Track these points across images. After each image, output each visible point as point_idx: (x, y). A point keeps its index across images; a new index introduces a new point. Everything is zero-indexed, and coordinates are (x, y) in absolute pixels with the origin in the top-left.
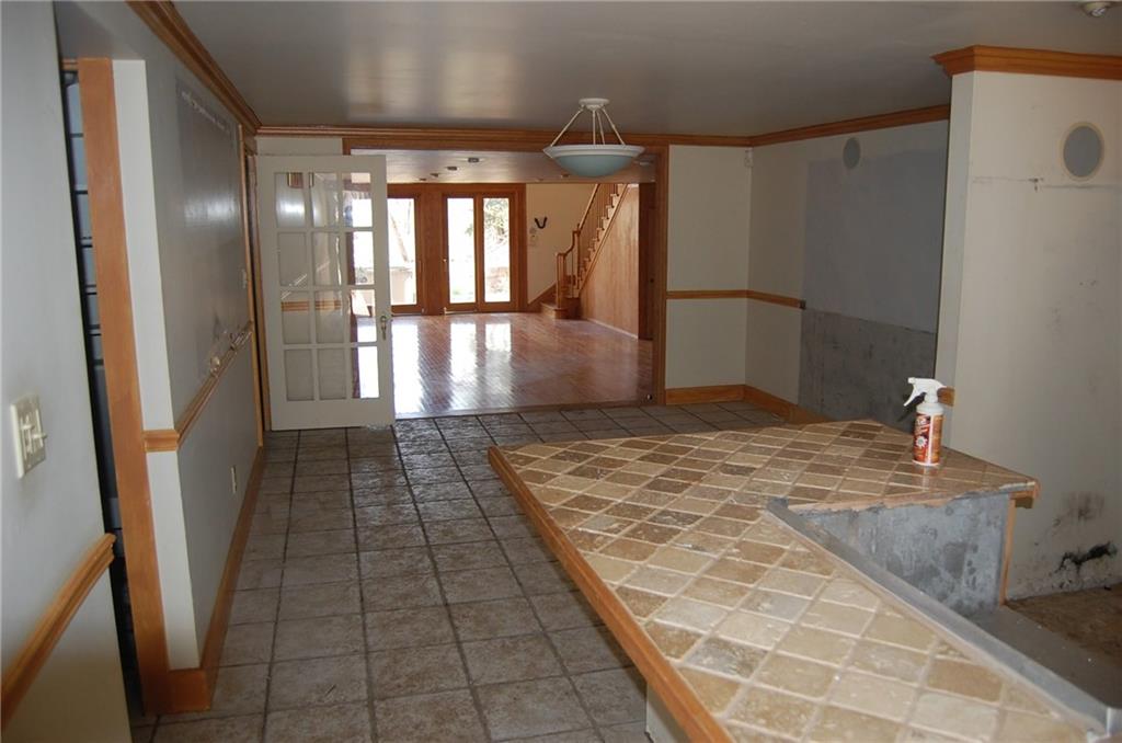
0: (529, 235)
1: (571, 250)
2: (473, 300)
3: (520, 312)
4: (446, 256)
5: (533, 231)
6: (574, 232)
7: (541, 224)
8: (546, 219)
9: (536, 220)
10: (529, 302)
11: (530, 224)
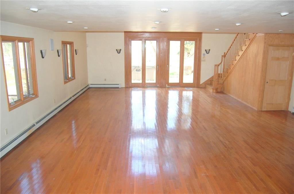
0: (202, 56)
1: (221, 63)
2: (178, 82)
3: (197, 87)
4: (168, 64)
5: (204, 55)
6: (222, 56)
7: (208, 52)
8: (210, 50)
9: (206, 50)
10: (201, 84)
11: (203, 52)
